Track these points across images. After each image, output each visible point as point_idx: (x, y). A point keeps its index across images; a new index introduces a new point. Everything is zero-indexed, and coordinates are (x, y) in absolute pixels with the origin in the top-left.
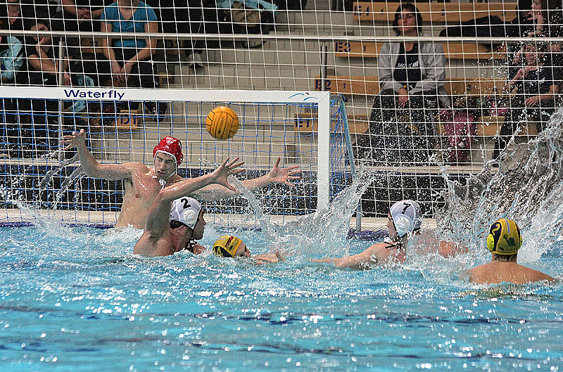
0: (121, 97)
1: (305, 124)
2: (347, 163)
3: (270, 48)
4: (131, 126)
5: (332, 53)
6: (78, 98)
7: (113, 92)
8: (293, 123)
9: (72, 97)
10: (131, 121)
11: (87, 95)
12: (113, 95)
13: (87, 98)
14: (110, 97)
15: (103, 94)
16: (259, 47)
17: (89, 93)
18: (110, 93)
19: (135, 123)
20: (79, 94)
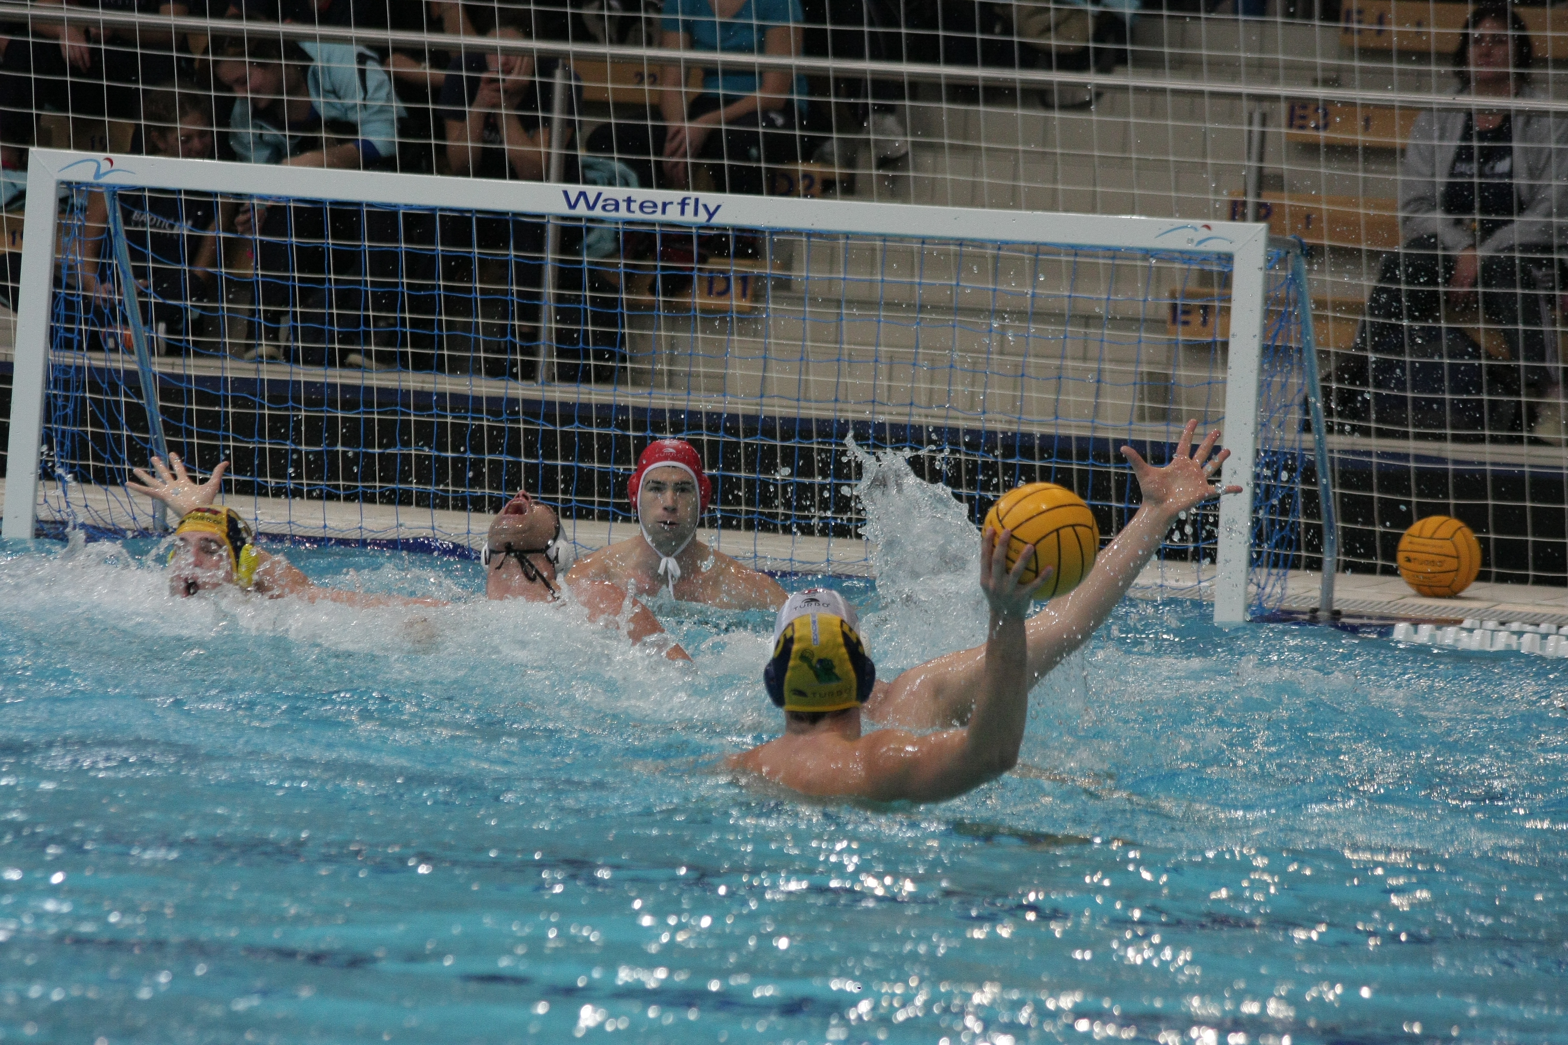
0: (711, 215)
1: (1196, 319)
2: (1306, 427)
3: (1112, 112)
4: (735, 302)
5: (1279, 130)
6: (598, 212)
7: (692, 202)
8: (1165, 313)
9: (581, 210)
10: (735, 288)
11: (623, 206)
12: (690, 209)
13: (623, 213)
14: (683, 212)
15: (665, 205)
16: (1084, 106)
17: (629, 201)
18: (683, 203)
19: (744, 295)
20: (600, 203)
